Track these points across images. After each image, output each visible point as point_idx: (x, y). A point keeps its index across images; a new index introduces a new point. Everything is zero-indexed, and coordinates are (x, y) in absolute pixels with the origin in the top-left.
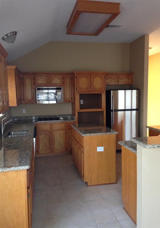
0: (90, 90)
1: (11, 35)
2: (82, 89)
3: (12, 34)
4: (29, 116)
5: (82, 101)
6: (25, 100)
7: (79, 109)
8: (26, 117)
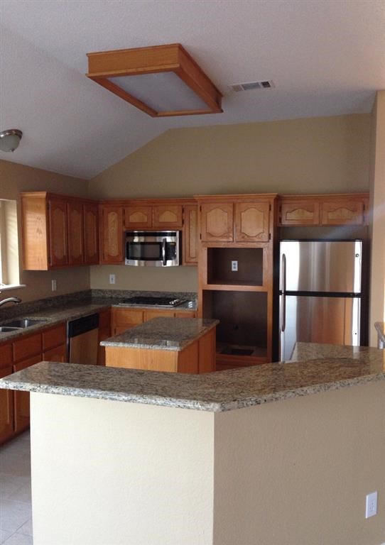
0: (231, 239)
1: (6, 136)
2: (213, 236)
3: (7, 134)
4: (120, 291)
5: (234, 264)
6: (106, 258)
7: (206, 283)
8: (115, 291)
